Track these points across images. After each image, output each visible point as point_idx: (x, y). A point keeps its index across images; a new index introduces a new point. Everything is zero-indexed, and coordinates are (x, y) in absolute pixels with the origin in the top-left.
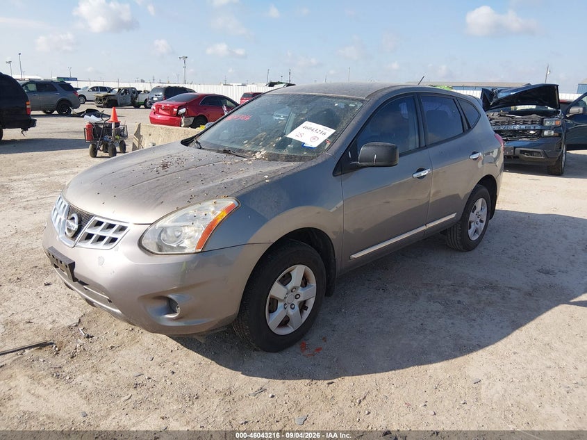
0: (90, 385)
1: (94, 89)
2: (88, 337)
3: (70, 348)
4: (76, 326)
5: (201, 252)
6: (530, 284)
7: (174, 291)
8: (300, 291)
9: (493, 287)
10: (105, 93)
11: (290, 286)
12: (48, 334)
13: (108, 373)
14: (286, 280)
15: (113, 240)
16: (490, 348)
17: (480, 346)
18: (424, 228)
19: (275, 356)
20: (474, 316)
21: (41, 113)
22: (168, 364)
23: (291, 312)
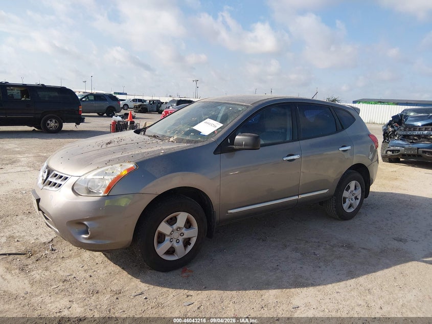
0: (38, 277)
1: (134, 100)
2: (52, 250)
3: (39, 255)
4: (49, 243)
5: (107, 196)
6: (380, 247)
7: (87, 220)
8: (184, 230)
9: (349, 246)
10: (140, 103)
11: (175, 226)
12: (30, 245)
13: (52, 271)
14: (172, 221)
15: (60, 185)
16: (321, 287)
17: (313, 285)
18: (296, 197)
19: (161, 274)
20: (321, 264)
21: (96, 114)
22: (91, 271)
23: (176, 245)
